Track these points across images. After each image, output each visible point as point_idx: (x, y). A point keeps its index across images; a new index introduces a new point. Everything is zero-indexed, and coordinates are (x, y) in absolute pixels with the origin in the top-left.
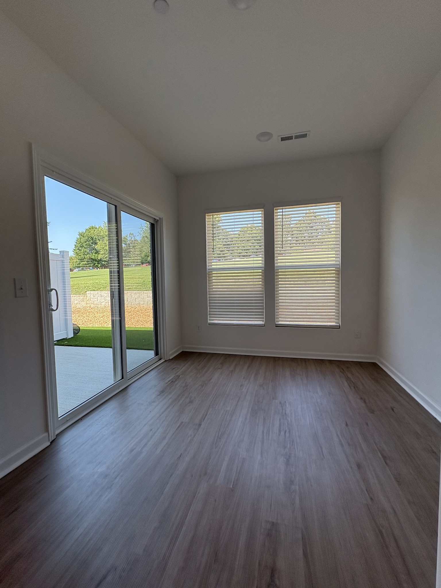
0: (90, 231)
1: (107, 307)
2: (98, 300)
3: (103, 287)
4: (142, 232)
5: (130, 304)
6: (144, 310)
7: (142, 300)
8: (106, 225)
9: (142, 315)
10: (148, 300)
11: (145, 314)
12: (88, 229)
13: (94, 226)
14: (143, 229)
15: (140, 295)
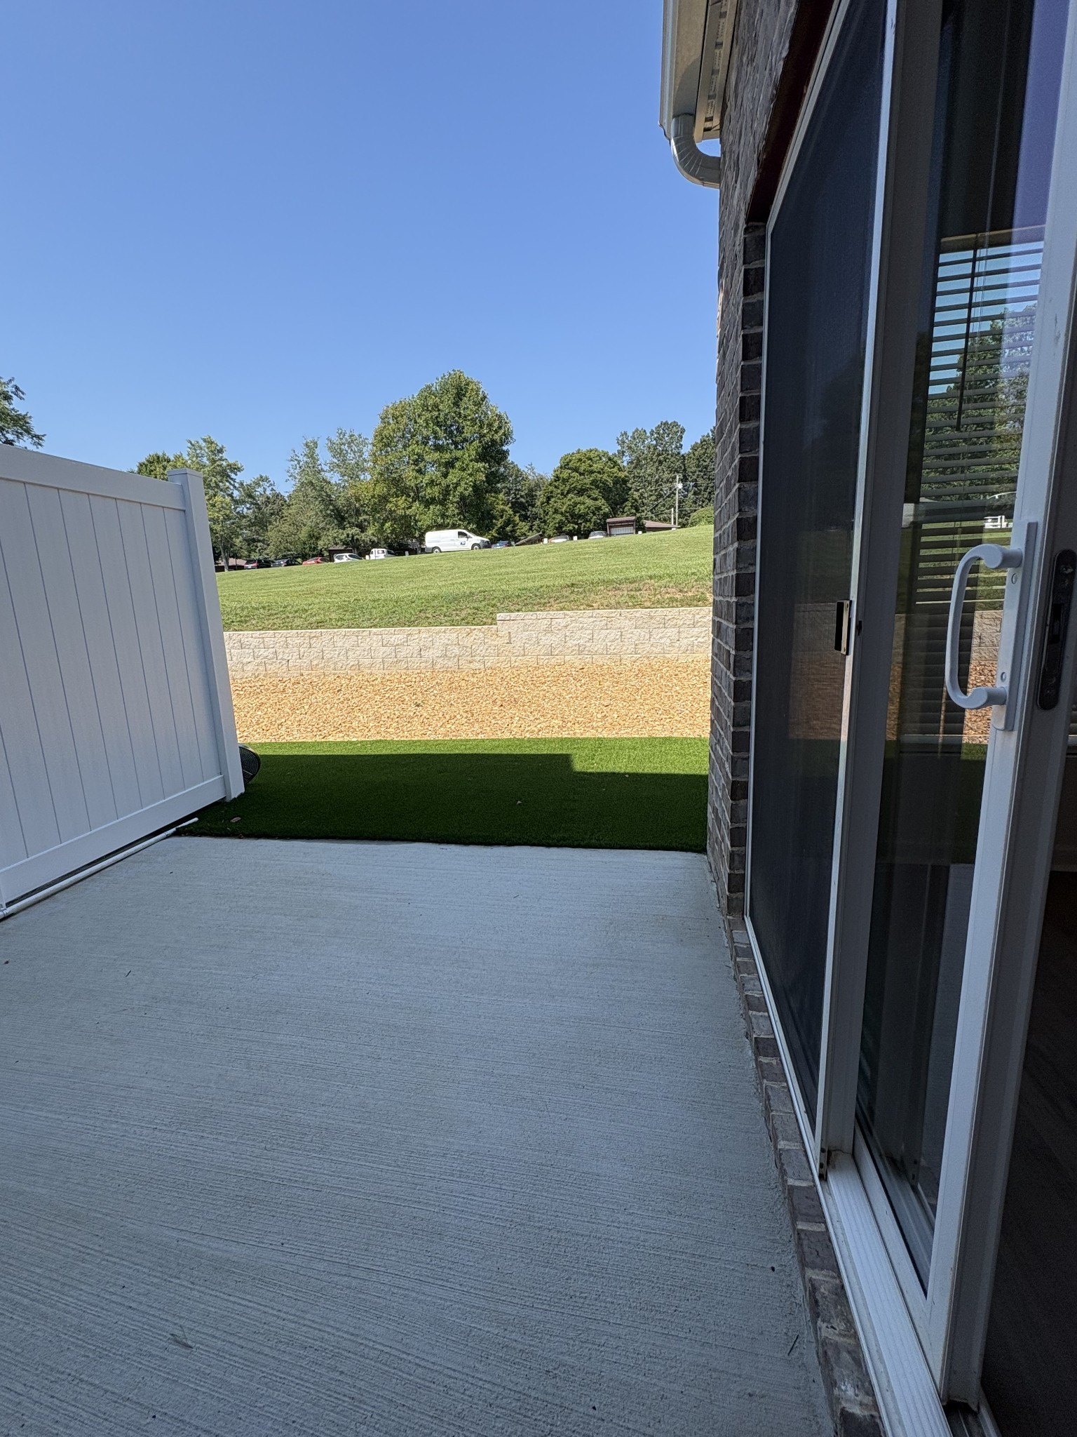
0: (153, 468)
1: (261, 677)
2: (234, 659)
3: (238, 619)
4: (296, 471)
5: (332, 666)
6: (376, 682)
7: (366, 653)
8: (195, 450)
9: (378, 698)
10: (385, 655)
11: (387, 695)
12: (146, 463)
13: (160, 454)
14: (299, 463)
15: (360, 641)
